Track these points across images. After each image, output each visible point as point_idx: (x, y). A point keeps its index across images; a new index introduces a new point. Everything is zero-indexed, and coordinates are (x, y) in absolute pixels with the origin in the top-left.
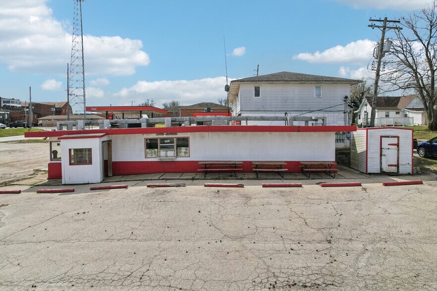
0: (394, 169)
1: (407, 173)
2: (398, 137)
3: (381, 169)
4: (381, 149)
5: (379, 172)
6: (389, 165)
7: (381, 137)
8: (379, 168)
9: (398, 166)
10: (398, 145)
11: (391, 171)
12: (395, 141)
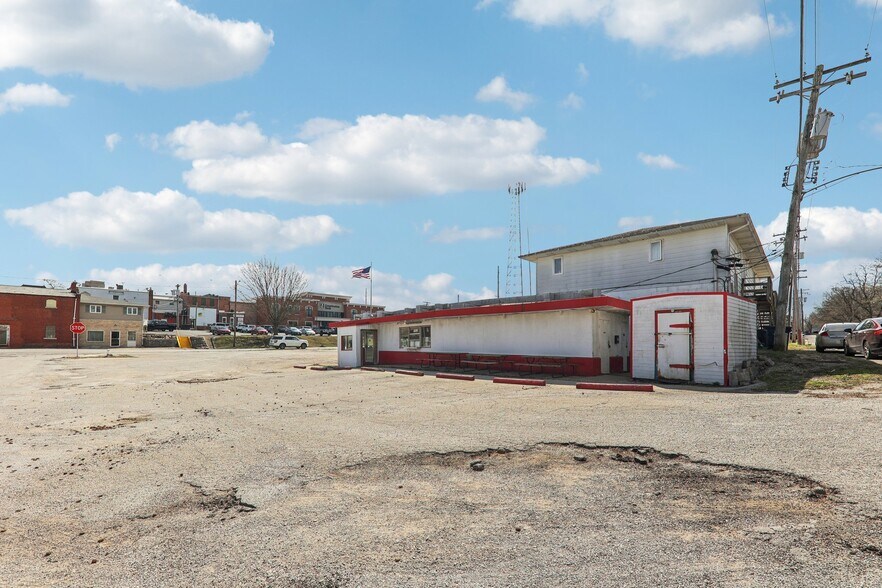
0: (683, 374)
1: (711, 381)
2: (691, 311)
3: (657, 372)
4: (656, 334)
5: (653, 377)
6: (671, 366)
7: (657, 312)
8: (654, 369)
9: (691, 367)
10: (691, 326)
11: (677, 377)
12: (684, 318)
